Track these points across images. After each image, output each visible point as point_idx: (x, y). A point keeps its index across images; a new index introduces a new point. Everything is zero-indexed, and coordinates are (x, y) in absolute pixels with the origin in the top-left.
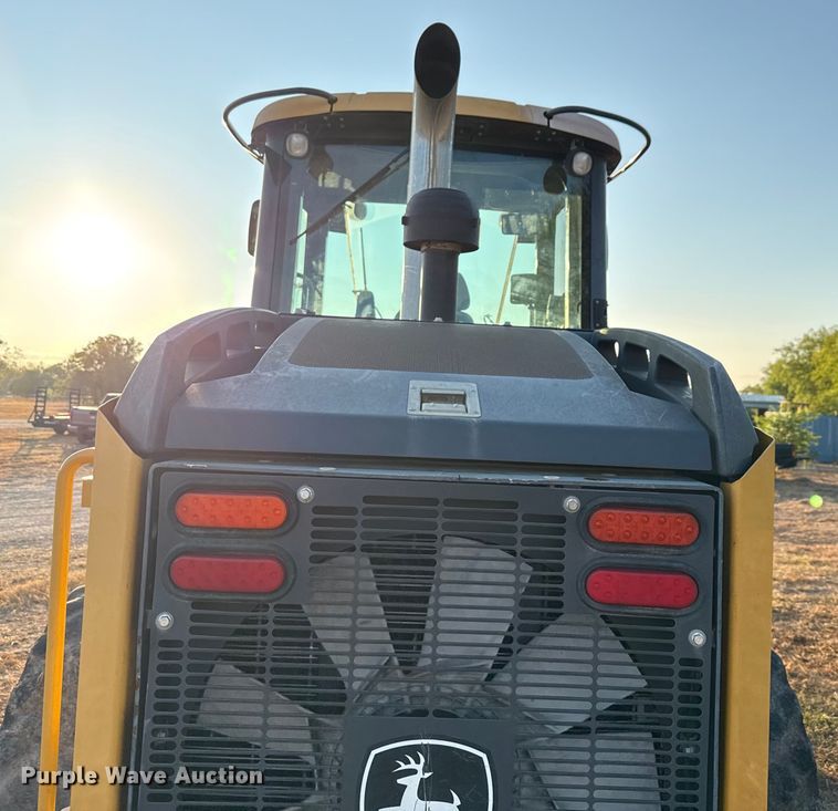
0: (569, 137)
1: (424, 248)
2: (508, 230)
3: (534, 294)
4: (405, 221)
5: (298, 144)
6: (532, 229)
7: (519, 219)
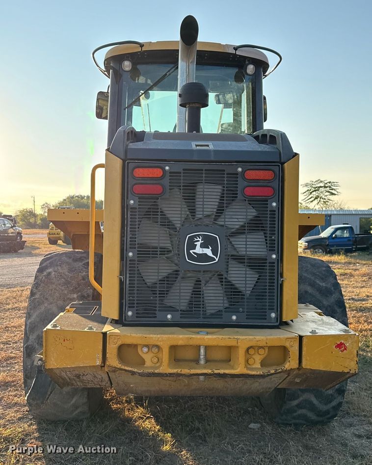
0: (245, 58)
1: (187, 106)
2: (219, 102)
3: (231, 129)
4: (180, 96)
5: (127, 65)
6: (231, 101)
7: (224, 96)
